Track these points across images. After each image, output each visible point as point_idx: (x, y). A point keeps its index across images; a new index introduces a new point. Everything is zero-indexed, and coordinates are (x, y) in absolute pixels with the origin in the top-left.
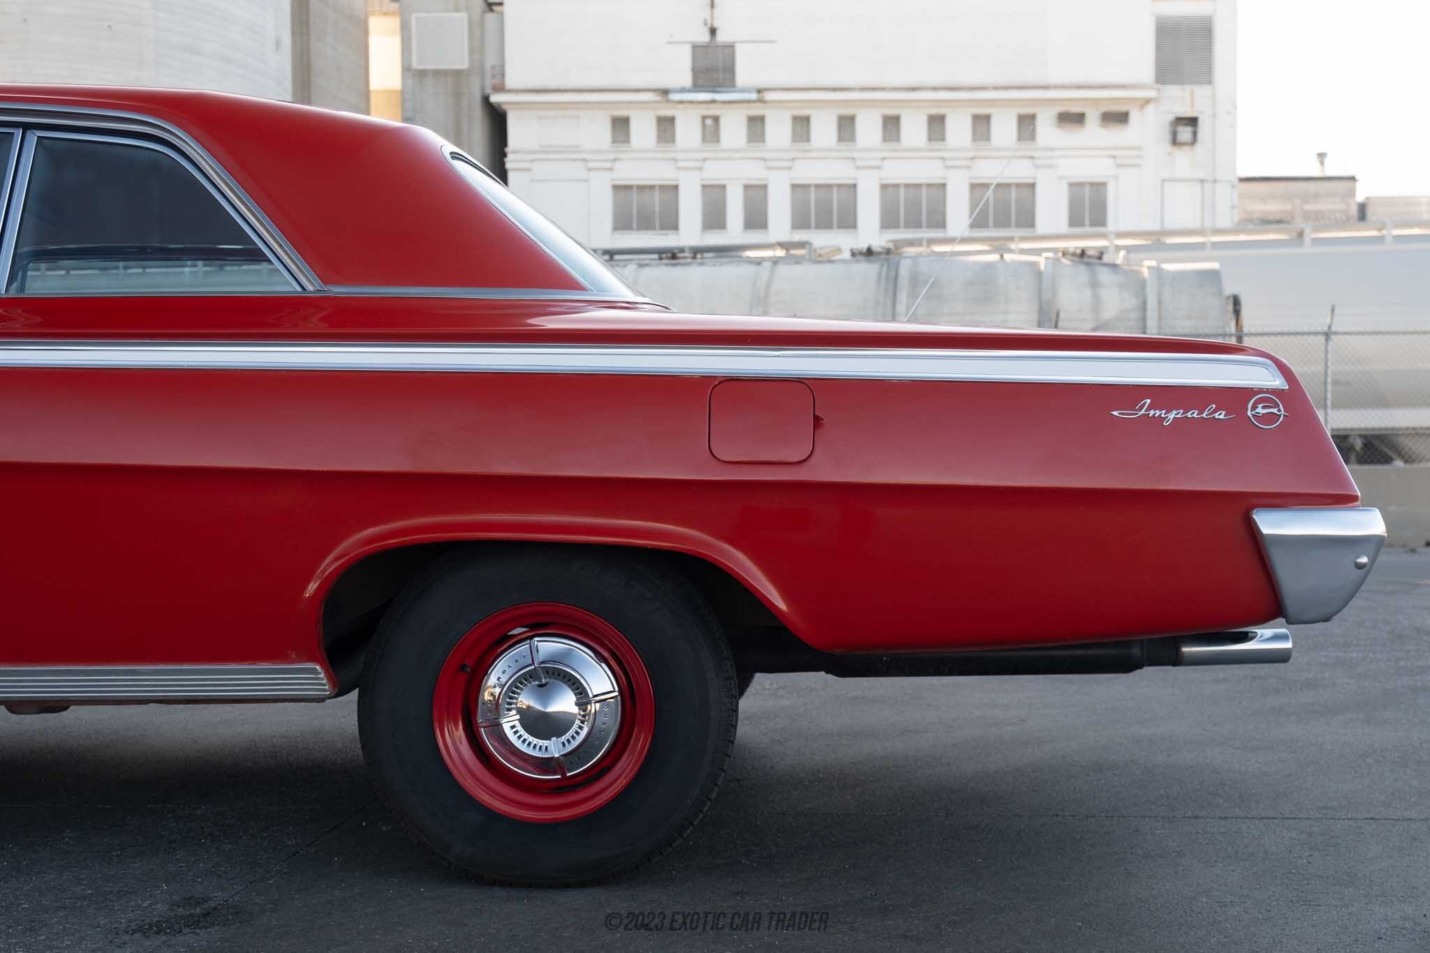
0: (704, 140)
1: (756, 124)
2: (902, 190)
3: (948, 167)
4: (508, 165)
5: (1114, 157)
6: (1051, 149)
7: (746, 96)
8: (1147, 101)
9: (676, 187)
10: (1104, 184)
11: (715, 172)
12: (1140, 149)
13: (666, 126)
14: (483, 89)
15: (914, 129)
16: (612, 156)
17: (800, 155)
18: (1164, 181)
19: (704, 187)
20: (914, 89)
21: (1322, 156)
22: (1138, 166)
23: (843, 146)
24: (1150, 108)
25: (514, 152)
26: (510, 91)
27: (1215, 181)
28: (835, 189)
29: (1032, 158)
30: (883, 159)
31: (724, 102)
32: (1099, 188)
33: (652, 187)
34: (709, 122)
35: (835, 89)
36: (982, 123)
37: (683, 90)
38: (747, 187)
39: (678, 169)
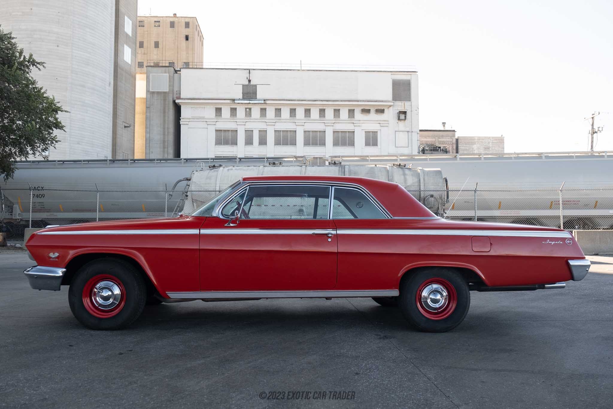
0: (246, 115)
1: (263, 111)
2: (311, 133)
3: (326, 126)
4: (181, 123)
5: (380, 123)
6: (360, 121)
7: (260, 102)
8: (390, 106)
9: (237, 131)
10: (377, 132)
11: (249, 126)
12: (388, 121)
13: (233, 111)
14: (173, 98)
15: (315, 113)
16: (216, 120)
17: (278, 121)
18: (396, 131)
19: (246, 131)
20: (315, 101)
21: (444, 124)
22: (387, 126)
23: (292, 118)
24: (391, 108)
25: (183, 119)
26: (182, 99)
27: (412, 132)
28: (289, 132)
29: (353, 123)
30: (305, 123)
31: (253, 104)
32: (375, 133)
33: (229, 131)
34: (248, 110)
35: (289, 100)
36: (337, 112)
37: (239, 99)
38: (259, 131)
39: (237, 125)
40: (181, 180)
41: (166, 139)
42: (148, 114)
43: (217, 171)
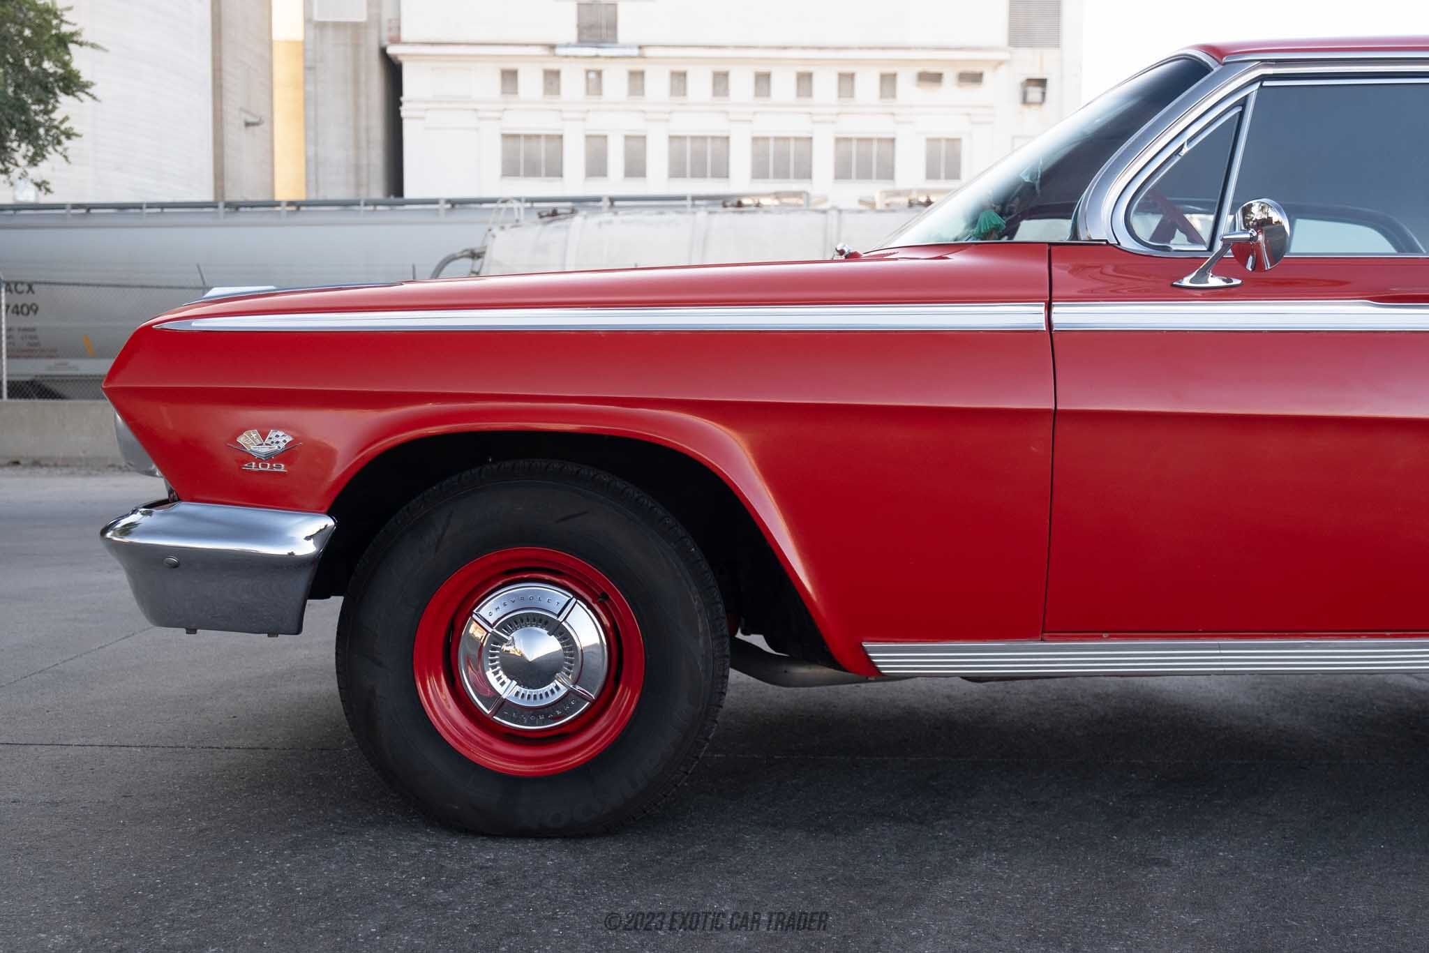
0: (588, 91)
1: (637, 78)
2: (772, 142)
3: (814, 122)
4: (403, 114)
5: (968, 115)
6: (911, 106)
7: (628, 52)
8: (1001, 63)
9: (561, 137)
10: (959, 140)
11: (598, 123)
12: (992, 107)
13: (552, 78)
14: (380, 42)
15: (783, 86)
16: (501, 106)
17: (677, 108)
18: (1014, 137)
19: (588, 137)
22: (990, 123)
23: (717, 100)
24: (1003, 69)
25: (409, 101)
26: (406, 43)
28: (709, 141)
29: (893, 114)
30: (755, 113)
31: (606, 57)
32: (954, 142)
33: (538, 136)
34: (592, 75)
35: (710, 45)
36: (846, 81)
37: (568, 45)
38: (627, 138)
39: (564, 119)
40: (454, 255)
41: (364, 162)
42: (310, 88)
43: (567, 227)
